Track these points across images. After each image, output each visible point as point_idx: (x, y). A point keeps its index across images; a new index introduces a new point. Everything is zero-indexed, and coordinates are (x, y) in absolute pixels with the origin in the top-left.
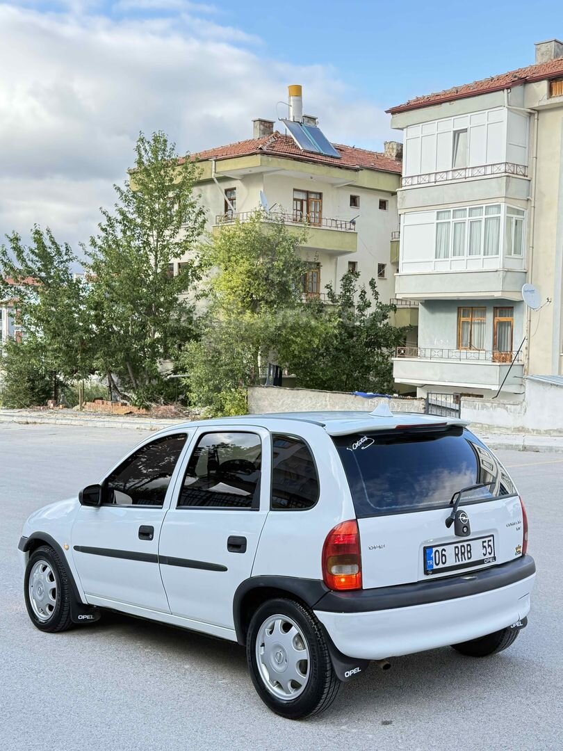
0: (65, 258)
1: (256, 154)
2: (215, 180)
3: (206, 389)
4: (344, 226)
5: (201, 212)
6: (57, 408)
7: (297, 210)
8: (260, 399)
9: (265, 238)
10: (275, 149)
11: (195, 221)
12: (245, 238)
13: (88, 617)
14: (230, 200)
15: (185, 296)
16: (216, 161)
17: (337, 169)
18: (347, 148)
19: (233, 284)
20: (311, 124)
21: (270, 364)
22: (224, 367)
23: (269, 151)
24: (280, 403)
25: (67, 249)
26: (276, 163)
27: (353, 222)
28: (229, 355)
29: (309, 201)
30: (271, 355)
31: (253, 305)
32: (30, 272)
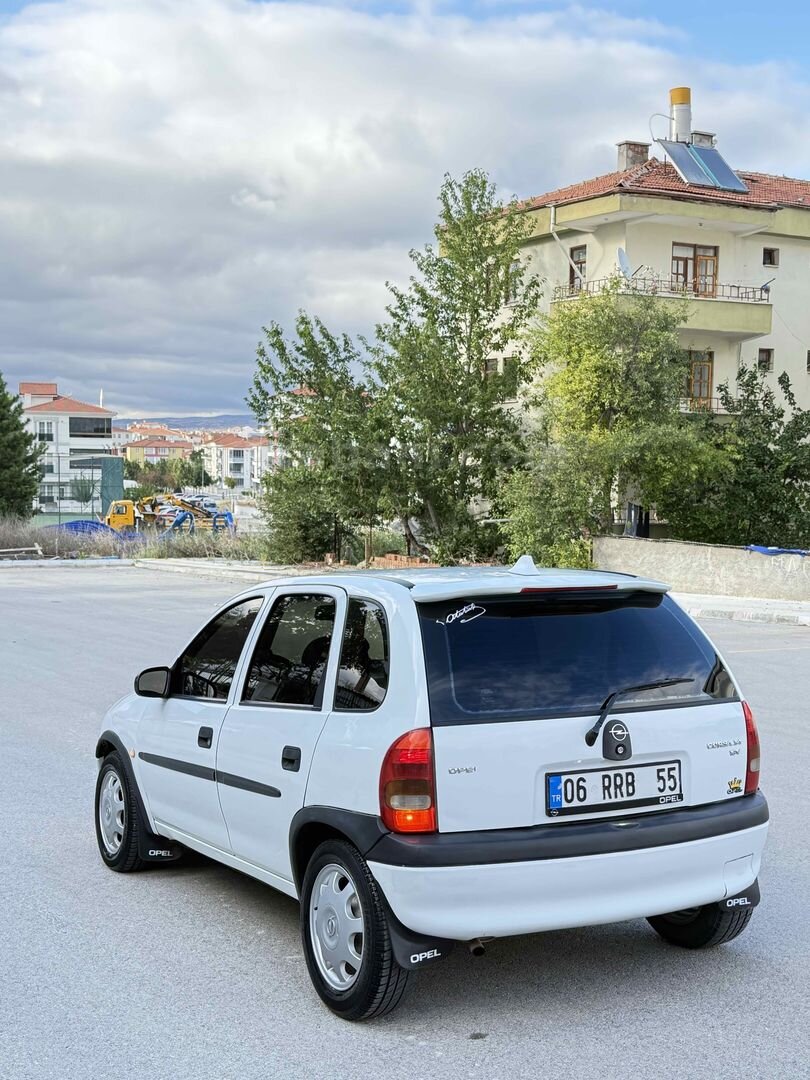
0: (343, 355)
1: (613, 193)
2: (555, 235)
3: (531, 539)
4: (751, 295)
5: (534, 284)
6: (336, 565)
7: (677, 274)
8: (610, 556)
9: (623, 316)
10: (644, 184)
11: (525, 296)
12: (595, 319)
13: (163, 853)
14: (576, 263)
15: (510, 406)
16: (556, 207)
17: (741, 210)
18: (763, 177)
19: (574, 386)
20: (706, 144)
21: (630, 504)
22: (559, 508)
23: (634, 188)
24: (639, 561)
25: (346, 343)
26: (643, 205)
27: (766, 289)
28: (566, 489)
29: (697, 260)
30: (631, 491)
31: (605, 416)
32: (294, 374)
